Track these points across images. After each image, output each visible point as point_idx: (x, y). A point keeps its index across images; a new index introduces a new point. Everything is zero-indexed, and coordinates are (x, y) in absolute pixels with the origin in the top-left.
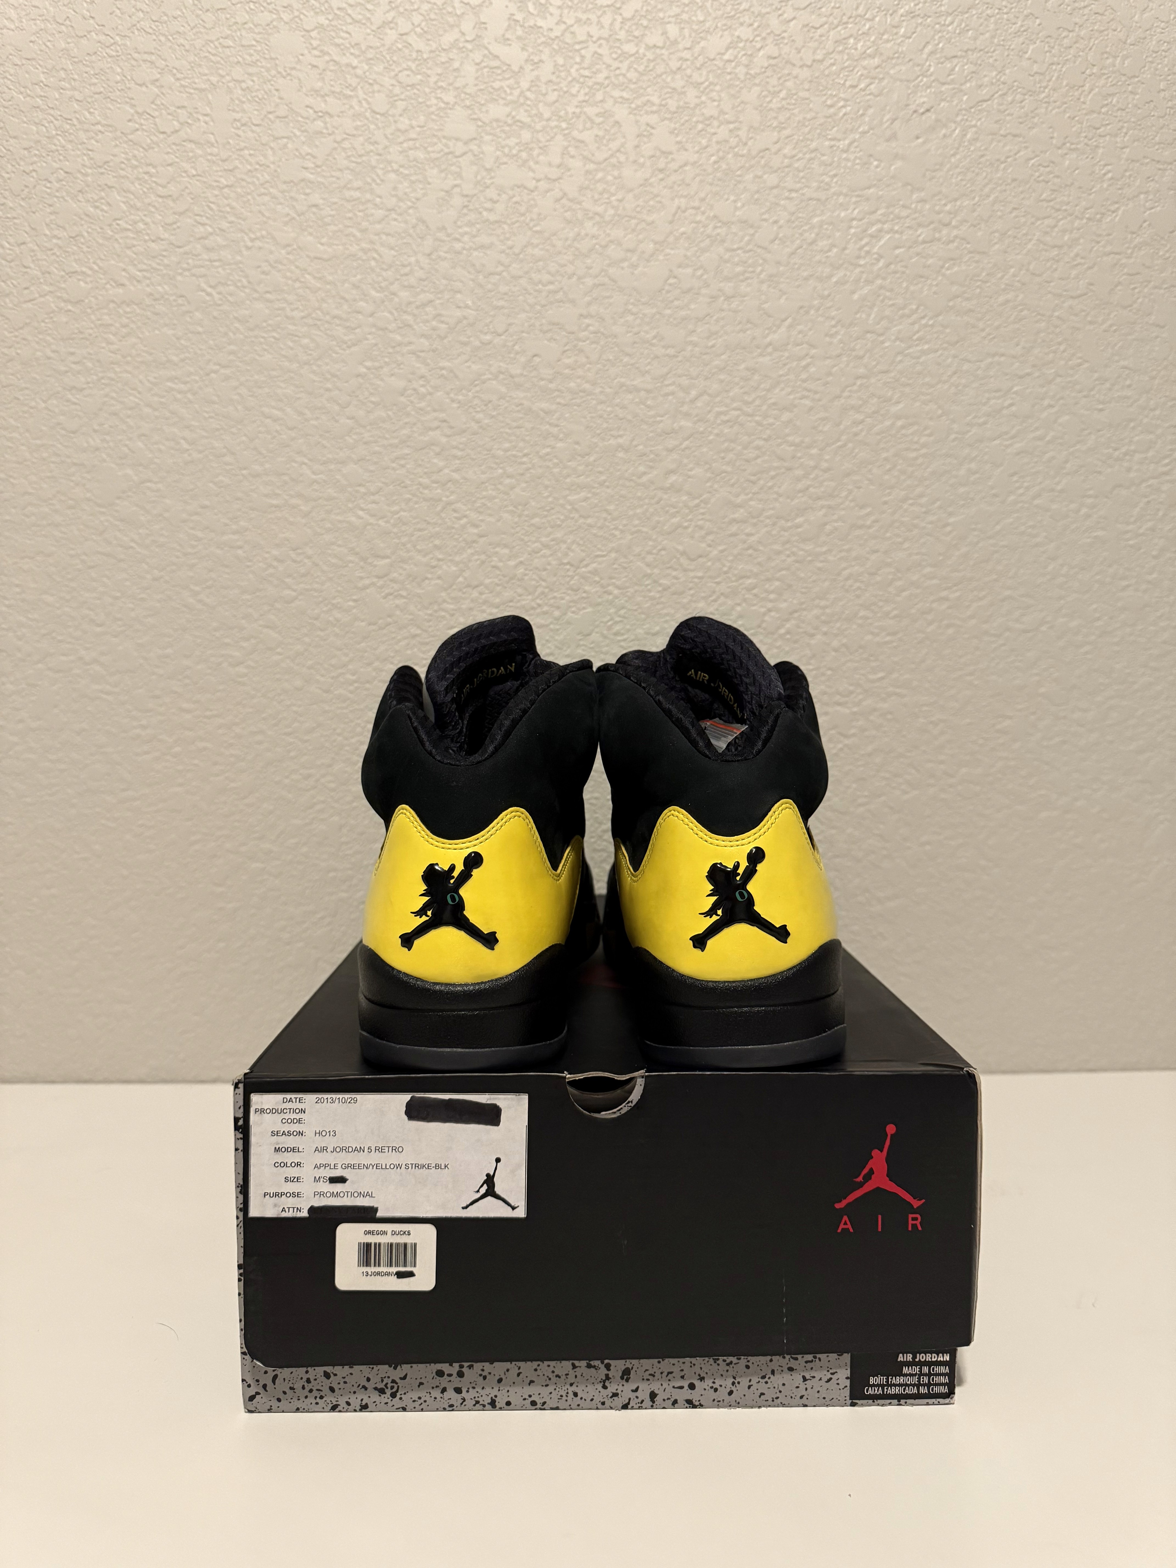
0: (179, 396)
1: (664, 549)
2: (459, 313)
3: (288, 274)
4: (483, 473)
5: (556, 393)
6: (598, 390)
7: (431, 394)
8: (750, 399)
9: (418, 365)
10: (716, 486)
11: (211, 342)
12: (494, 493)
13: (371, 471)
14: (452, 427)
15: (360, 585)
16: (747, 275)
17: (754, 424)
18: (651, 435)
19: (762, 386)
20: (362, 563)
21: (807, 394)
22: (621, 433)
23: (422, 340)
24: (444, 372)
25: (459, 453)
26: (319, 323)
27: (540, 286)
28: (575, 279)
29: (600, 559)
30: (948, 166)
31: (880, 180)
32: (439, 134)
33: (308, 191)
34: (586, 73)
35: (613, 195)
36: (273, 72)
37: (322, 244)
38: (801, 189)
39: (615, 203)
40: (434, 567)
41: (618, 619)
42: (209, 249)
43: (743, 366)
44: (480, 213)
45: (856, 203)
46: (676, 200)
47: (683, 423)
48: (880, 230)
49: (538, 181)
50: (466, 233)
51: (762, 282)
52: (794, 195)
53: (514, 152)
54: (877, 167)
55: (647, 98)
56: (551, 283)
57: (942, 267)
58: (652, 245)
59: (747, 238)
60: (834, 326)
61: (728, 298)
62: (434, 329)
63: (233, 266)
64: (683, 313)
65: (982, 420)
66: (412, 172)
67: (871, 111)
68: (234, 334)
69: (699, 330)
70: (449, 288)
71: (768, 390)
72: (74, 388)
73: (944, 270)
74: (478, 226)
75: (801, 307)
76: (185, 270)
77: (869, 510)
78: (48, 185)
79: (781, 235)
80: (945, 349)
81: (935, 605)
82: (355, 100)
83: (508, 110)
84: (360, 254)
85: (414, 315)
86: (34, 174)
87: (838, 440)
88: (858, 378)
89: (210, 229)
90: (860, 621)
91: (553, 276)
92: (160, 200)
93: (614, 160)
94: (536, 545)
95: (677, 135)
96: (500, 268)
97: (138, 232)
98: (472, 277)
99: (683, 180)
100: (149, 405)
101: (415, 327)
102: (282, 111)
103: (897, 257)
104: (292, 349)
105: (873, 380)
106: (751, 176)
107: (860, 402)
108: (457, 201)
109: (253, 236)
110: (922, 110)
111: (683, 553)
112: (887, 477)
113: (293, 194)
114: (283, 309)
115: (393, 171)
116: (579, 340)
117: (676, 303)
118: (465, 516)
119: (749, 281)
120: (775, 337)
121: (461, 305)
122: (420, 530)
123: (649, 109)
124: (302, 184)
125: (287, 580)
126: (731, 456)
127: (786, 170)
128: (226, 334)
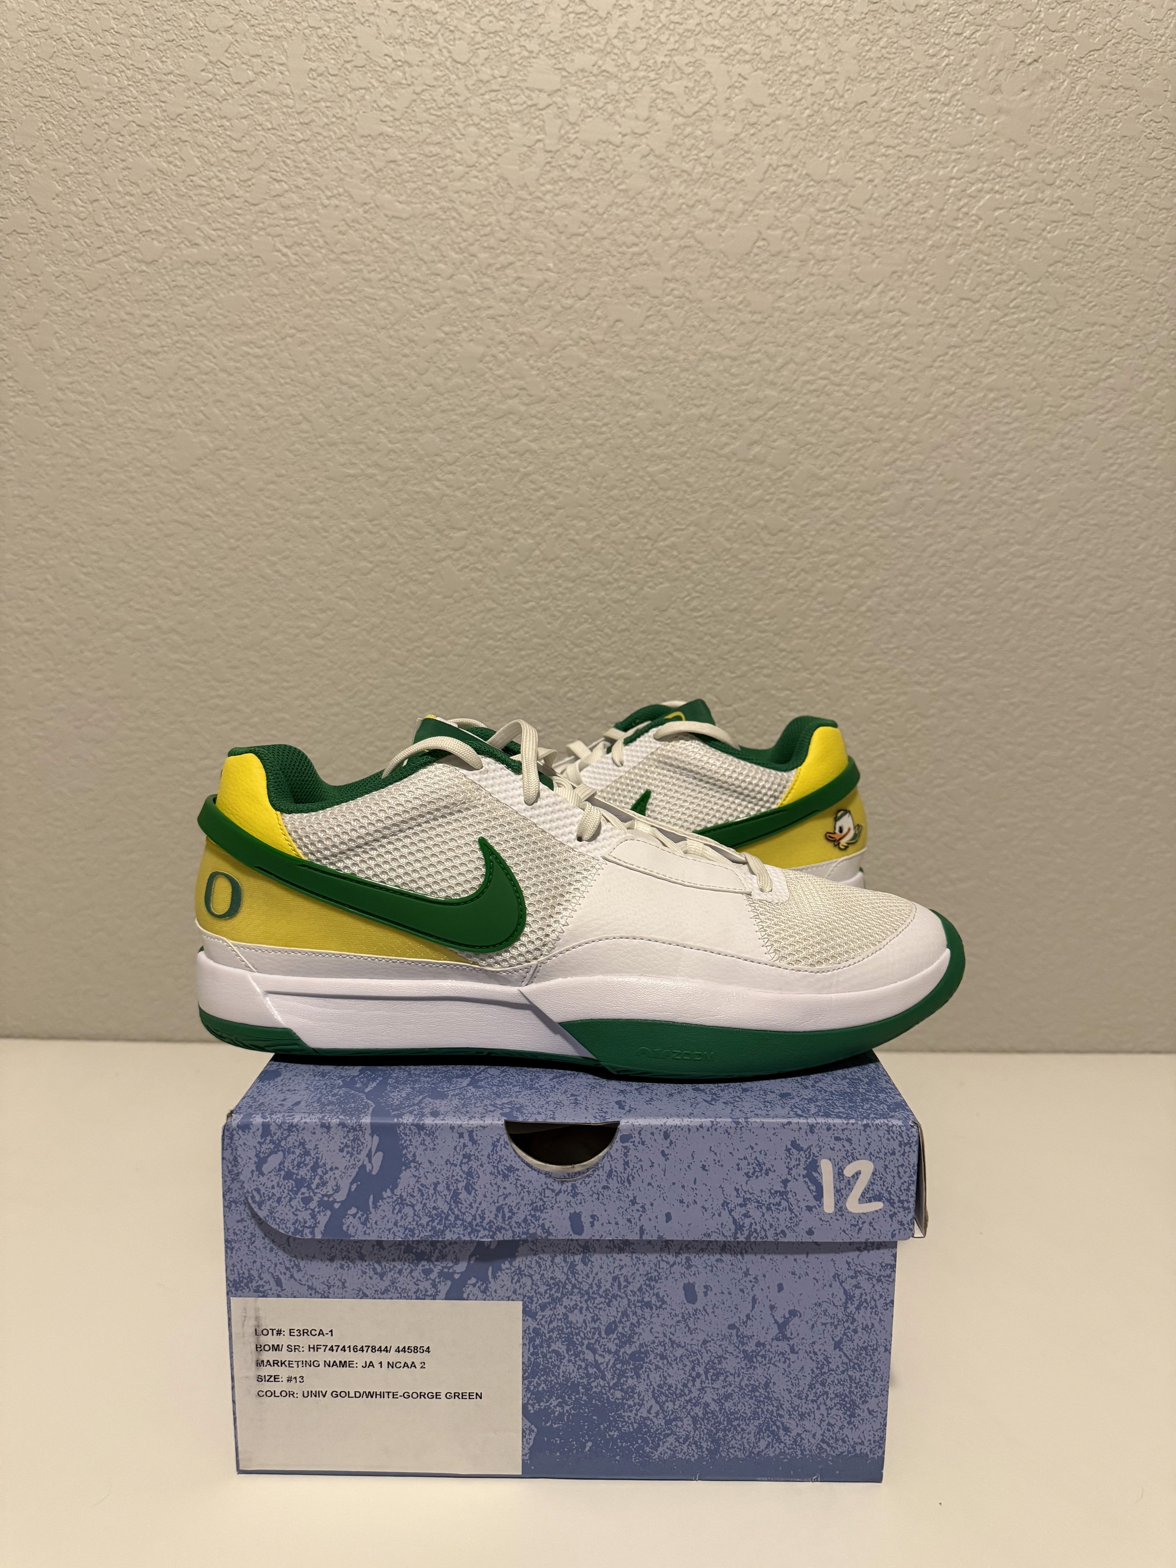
0: (254, 361)
1: (744, 523)
2: (540, 276)
3: (366, 234)
4: (562, 443)
5: (638, 360)
6: (682, 357)
7: (509, 360)
8: (838, 369)
9: (497, 330)
10: (800, 459)
11: (287, 305)
12: (572, 464)
13: (449, 441)
14: (530, 396)
15: (436, 557)
16: (839, 237)
17: (841, 394)
18: (735, 404)
19: (851, 354)
20: (438, 535)
21: (897, 363)
22: (704, 402)
23: (501, 304)
24: (523, 337)
25: (537, 423)
26: (396, 285)
27: (624, 248)
28: (659, 241)
29: (679, 533)
30: (1055, 121)
31: (982, 136)
32: (523, 85)
33: (386, 146)
34: (677, 18)
35: (703, 151)
36: (351, 18)
37: (400, 203)
38: (899, 145)
39: (704, 160)
40: (510, 540)
41: (695, 595)
42: (285, 208)
43: (831, 334)
44: (563, 170)
45: (955, 160)
46: (768, 157)
47: (768, 392)
48: (980, 191)
49: (624, 136)
50: (548, 192)
51: (854, 245)
52: (891, 151)
53: (600, 104)
54: (979, 121)
55: (741, 46)
56: (636, 245)
57: (1044, 230)
58: (741, 205)
59: (839, 199)
60: (928, 293)
61: (819, 261)
62: (514, 293)
63: (309, 226)
64: (771, 277)
65: (1076, 394)
66: (494, 125)
67: (976, 60)
68: (311, 296)
69: (787, 295)
70: (530, 249)
71: (858, 359)
72: (149, 351)
73: (1044, 233)
74: (561, 184)
75: (894, 272)
76: (260, 229)
77: (957, 484)
78: (121, 139)
79: (876, 195)
80: (1043, 318)
81: (1021, 584)
82: (436, 48)
83: (594, 58)
84: (440, 213)
85: (494, 278)
86: (106, 127)
87: (928, 412)
88: (950, 347)
89: (286, 186)
90: (944, 600)
91: (638, 237)
92: (235, 155)
93: (703, 114)
94: (613, 517)
95: (771, 86)
96: (584, 229)
97: (212, 189)
98: (553, 237)
99: (775, 136)
100: (223, 370)
101: (495, 290)
102: (360, 60)
103: (996, 219)
104: (369, 313)
105: (966, 350)
106: (847, 130)
107: (952, 373)
108: (540, 157)
109: (329, 194)
110: (1029, 61)
111: (765, 527)
112: (976, 451)
113: (370, 149)
114: (360, 271)
115: (475, 125)
116: (664, 305)
117: (765, 267)
118: (542, 488)
119: (841, 244)
120: (867, 303)
121: (543, 267)
122: (496, 502)
123: (742, 59)
124: (381, 139)
125: (363, 551)
126: (816, 427)
127: (884, 124)
128: (302, 297)
